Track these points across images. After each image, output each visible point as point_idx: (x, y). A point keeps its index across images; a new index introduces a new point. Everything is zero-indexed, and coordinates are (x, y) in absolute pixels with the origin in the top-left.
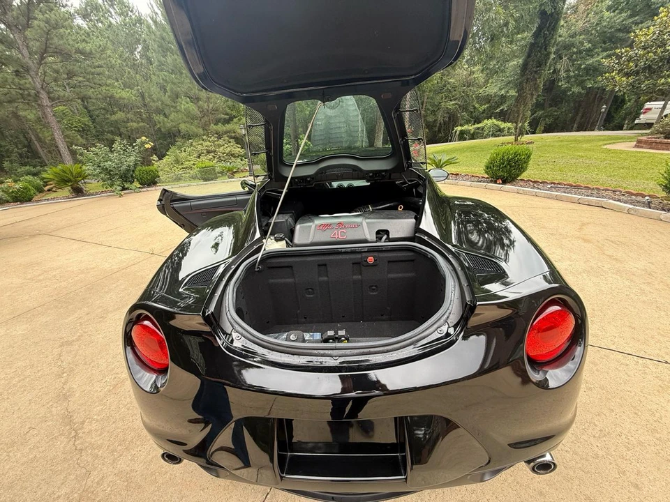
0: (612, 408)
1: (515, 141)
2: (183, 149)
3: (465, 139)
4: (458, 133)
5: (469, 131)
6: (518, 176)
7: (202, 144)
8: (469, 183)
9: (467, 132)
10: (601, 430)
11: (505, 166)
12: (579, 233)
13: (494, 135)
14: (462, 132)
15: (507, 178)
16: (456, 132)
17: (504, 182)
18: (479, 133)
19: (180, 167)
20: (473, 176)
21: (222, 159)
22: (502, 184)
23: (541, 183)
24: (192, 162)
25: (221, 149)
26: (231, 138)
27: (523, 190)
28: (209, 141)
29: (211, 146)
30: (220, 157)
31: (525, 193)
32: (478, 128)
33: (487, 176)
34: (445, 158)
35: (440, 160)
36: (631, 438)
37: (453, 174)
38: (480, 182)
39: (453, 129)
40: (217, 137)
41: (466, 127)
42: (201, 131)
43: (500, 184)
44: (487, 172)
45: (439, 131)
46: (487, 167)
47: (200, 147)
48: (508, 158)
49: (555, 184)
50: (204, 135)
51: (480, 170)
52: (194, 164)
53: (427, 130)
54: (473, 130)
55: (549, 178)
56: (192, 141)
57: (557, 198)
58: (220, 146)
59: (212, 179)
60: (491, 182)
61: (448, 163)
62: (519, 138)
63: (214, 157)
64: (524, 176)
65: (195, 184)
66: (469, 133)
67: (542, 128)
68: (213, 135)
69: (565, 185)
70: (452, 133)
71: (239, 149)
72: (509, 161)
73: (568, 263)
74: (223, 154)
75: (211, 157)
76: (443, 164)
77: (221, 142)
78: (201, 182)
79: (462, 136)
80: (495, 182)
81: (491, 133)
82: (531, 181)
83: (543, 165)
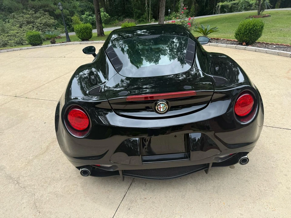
0: (283, 151)
1: (258, 14)
2: (7, 20)
3: (225, 12)
4: (220, 7)
5: (228, 6)
6: (256, 40)
7: (23, 17)
8: (225, 45)
9: (226, 7)
10: (276, 159)
11: (248, 34)
12: (286, 75)
13: (246, 9)
14: (223, 7)
15: (249, 41)
16: (218, 6)
17: (247, 44)
18: (235, 7)
19: (7, 35)
20: (228, 40)
21: (40, 28)
22: (246, 45)
23: (270, 44)
24: (16, 31)
25: (39, 20)
26: (45, 11)
27: (259, 49)
28: (28, 14)
29: (30, 18)
30: (38, 27)
31: (260, 51)
32: (235, 4)
33: (236, 40)
34: (209, 27)
35: (206, 29)
36: (288, 161)
37: (215, 39)
38: (232, 44)
39: (216, 4)
40: (34, 11)
41: (225, 3)
42: (21, 6)
43: (244, 45)
44: (236, 38)
45: (206, 5)
46: (237, 34)
47: (21, 19)
48: (249, 28)
49: (278, 45)
50: (23, 9)
51: (232, 36)
52: (17, 33)
53: (197, 5)
54: (230, 5)
55: (275, 41)
56: (14, 13)
57: (278, 54)
58: (37, 18)
59: (39, 45)
60: (240, 44)
61: (212, 31)
62: (261, 13)
63: (33, 27)
64: (260, 40)
65: (26, 48)
66: (228, 7)
67: (279, 4)
68: (31, 9)
69: (284, 46)
70: (216, 8)
71: (53, 21)
72: (250, 31)
73: (277, 91)
74: (41, 24)
75: (31, 27)
76: (208, 32)
77: (38, 15)
78: (30, 47)
79: (223, 10)
80: (242, 44)
81: (243, 7)
82: (265, 43)
83: (274, 32)
